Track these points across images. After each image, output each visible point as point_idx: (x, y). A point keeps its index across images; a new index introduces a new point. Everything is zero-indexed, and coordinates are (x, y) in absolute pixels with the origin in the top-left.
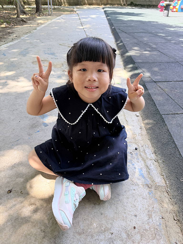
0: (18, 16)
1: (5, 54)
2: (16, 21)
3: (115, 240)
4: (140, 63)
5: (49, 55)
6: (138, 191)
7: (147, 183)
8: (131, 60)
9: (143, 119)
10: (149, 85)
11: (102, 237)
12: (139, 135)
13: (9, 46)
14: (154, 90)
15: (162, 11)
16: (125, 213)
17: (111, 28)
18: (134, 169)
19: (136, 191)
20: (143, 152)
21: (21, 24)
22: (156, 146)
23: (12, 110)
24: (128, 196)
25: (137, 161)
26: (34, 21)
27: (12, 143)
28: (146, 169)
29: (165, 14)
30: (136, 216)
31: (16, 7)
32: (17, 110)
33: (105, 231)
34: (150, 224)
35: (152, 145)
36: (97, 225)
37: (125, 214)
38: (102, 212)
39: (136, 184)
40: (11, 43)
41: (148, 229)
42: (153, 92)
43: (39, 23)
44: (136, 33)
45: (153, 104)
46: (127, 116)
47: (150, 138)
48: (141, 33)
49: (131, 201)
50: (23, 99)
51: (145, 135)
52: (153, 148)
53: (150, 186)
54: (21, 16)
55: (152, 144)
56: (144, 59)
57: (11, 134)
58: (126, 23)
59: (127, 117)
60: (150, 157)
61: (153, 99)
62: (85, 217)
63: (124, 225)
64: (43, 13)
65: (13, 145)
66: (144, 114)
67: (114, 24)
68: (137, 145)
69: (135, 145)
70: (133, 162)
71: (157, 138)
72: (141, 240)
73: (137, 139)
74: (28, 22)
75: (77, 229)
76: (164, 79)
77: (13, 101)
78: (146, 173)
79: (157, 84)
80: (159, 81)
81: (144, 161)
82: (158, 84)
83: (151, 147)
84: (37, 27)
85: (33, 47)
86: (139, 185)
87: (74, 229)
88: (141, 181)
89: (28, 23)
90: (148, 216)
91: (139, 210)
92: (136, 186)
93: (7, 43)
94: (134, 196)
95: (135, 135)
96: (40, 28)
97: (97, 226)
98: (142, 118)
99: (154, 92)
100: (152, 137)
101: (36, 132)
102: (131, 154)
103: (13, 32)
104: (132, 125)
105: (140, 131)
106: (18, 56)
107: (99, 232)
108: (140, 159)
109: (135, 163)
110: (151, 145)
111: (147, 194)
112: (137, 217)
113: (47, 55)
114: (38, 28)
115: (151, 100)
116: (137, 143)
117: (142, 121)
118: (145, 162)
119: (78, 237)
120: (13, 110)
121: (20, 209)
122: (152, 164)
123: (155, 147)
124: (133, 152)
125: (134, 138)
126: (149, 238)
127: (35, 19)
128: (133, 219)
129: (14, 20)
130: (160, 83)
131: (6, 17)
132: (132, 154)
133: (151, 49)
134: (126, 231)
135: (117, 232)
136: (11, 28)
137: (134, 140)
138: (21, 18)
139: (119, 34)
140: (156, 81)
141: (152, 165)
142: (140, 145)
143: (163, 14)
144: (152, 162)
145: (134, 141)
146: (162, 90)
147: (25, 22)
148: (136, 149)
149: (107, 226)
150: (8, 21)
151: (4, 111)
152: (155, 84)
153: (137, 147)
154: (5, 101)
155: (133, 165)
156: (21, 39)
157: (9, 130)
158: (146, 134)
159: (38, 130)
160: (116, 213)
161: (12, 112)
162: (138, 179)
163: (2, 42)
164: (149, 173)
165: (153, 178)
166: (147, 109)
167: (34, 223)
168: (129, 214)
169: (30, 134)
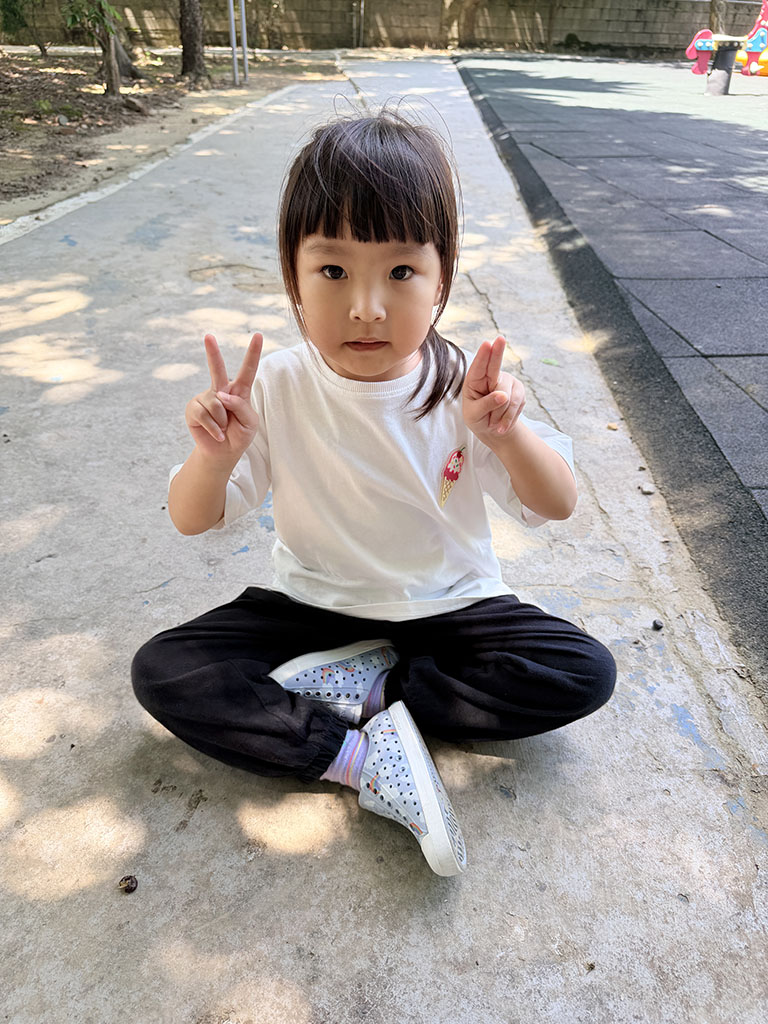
0: (111, 90)
1: (71, 238)
2: (104, 107)
3: (608, 995)
4: (635, 281)
5: (250, 246)
6: (684, 797)
7: (718, 765)
8: (596, 269)
9: (672, 507)
10: (682, 367)
11: (553, 981)
12: (660, 570)
13: (85, 207)
14: (706, 389)
15: (701, 70)
16: (638, 885)
17: (496, 138)
18: (656, 708)
19: (675, 798)
20: (688, 638)
21: (125, 118)
22: (736, 616)
23: (129, 461)
24: (643, 816)
25: (665, 677)
26: (177, 107)
27: (144, 594)
28: (708, 707)
29: (716, 84)
30: (684, 898)
31: (104, 50)
32: (146, 461)
33: (563, 957)
34: (747, 931)
35: (719, 612)
36: (530, 934)
37: (640, 889)
38: (545, 879)
39: (671, 767)
40: (90, 194)
41: (744, 953)
42: (703, 395)
43: (195, 117)
44: (602, 161)
45: (707, 444)
46: (603, 492)
47: (711, 584)
48: (624, 160)
49: (656, 838)
50: (169, 420)
51: (688, 570)
52: (724, 623)
53: (730, 777)
54: (123, 90)
55: (721, 605)
56: (649, 264)
57: (135, 558)
58: (555, 119)
59: (603, 495)
60: (716, 662)
61: (704, 422)
62: (477, 899)
63: (639, 935)
64: (209, 77)
65: (147, 602)
66: (672, 486)
67: (507, 122)
68: (658, 609)
69: (648, 610)
70: (647, 678)
71: (739, 583)
72: (719, 996)
73: (653, 586)
74: (153, 111)
75: (448, 948)
76: (740, 344)
77: (126, 427)
78: (706, 723)
79: (713, 365)
80: (720, 353)
81: (696, 675)
82: (718, 366)
83: (717, 619)
84: (189, 133)
85: (184, 213)
86: (683, 773)
87: (436, 946)
88: (690, 758)
89: (151, 116)
90: (736, 898)
91: (695, 872)
92: (671, 776)
93: (77, 195)
94: (668, 818)
95: (647, 571)
96: (204, 136)
97: (526, 936)
98: (667, 502)
99: (707, 399)
100: (718, 580)
101: (235, 550)
102: (637, 646)
103: (94, 153)
104: (630, 531)
105: (665, 555)
106: (125, 246)
107: (538, 962)
108: (679, 668)
109: (658, 685)
110: (715, 611)
111: (720, 809)
112: (691, 904)
113: (244, 246)
114: (195, 137)
115: (700, 429)
116: (658, 603)
117: (667, 513)
118: (699, 682)
119: (455, 979)
120: (133, 463)
121: (203, 863)
122: (726, 687)
123: (735, 619)
124: (643, 641)
125: (641, 585)
126: (750, 989)
127: (181, 99)
128: (675, 909)
129: (93, 105)
130: (728, 359)
131: (60, 91)
132: (639, 649)
133: (675, 222)
134: (652, 961)
135: (614, 964)
136: (84, 135)
137: (645, 589)
138: (125, 96)
139: (534, 163)
140: (710, 352)
141: (729, 692)
142: (673, 612)
143: (705, 85)
144: (729, 680)
145: (643, 593)
146: (739, 390)
147: (139, 111)
148: (657, 627)
149: (572, 937)
150: (70, 107)
151: (95, 464)
152: (708, 365)
153: (657, 617)
154: (93, 428)
155: (651, 691)
156: (131, 181)
157: (122, 544)
158: (692, 567)
159: (243, 543)
160: (601, 884)
161: (130, 469)
162: (676, 747)
163: (53, 189)
164: (720, 723)
165: (739, 747)
166: (683, 464)
167: (266, 920)
168: (654, 891)
169: (212, 560)
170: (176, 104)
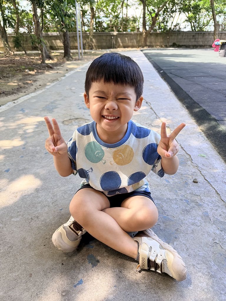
31: (41, 51)
74: (55, 68)
114: (67, 75)
131: (28, 63)
138: (47, 64)
147: (51, 68)
150: (30, 67)
170: (62, 65)
